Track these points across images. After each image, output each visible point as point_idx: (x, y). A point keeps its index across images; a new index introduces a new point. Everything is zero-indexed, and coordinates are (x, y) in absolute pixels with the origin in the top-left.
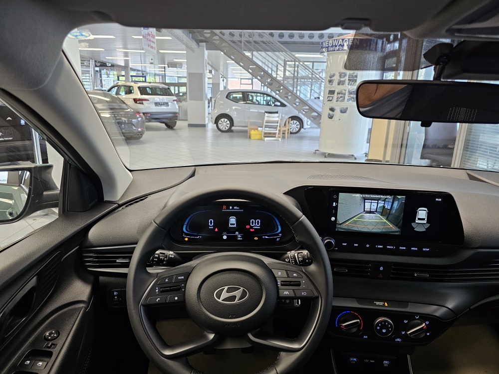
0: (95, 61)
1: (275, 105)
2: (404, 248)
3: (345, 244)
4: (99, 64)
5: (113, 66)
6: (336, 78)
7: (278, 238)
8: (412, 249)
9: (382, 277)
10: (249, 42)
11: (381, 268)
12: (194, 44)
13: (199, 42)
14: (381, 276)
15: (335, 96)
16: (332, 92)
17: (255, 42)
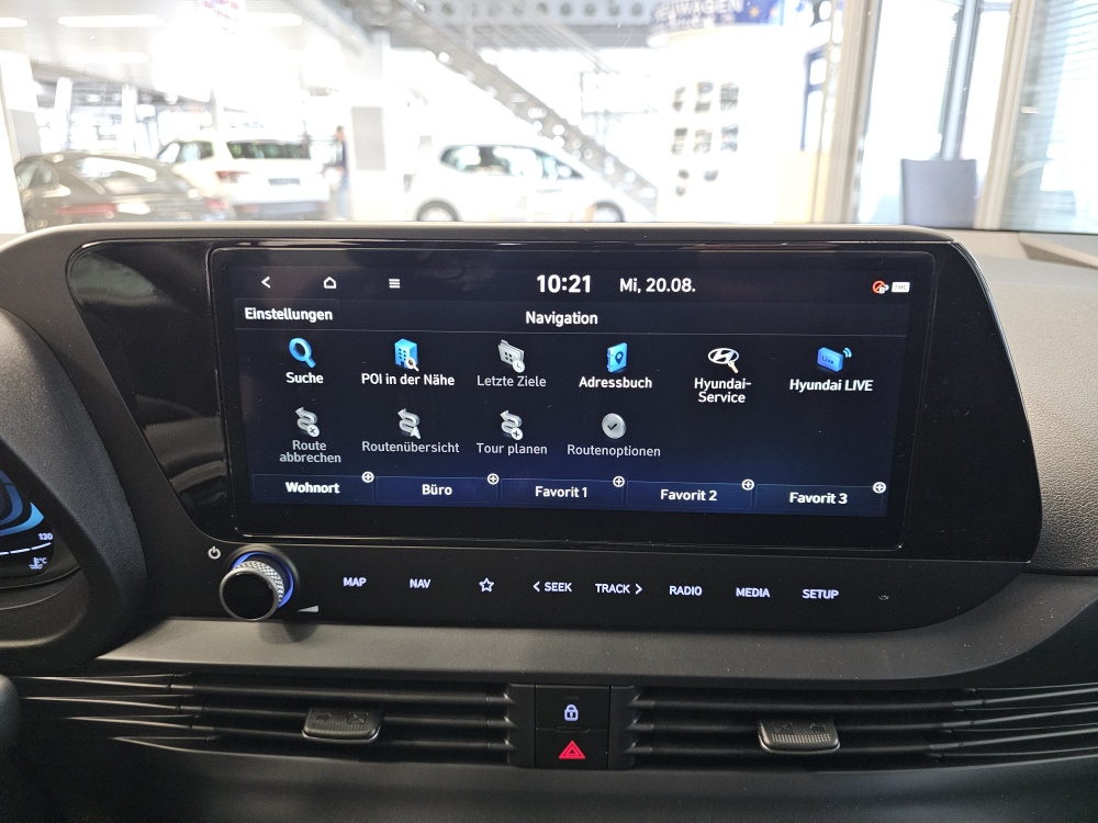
0: (140, 93)
1: (559, 177)
2: (696, 591)
3: (360, 582)
4: (146, 98)
5: (181, 101)
6: (690, 99)
7: (39, 554)
8: (739, 592)
9: (579, 755)
10: (489, 27)
11: (571, 712)
12: (356, 36)
13: (370, 30)
14: (572, 752)
15: (690, 140)
16: (681, 132)
17: (507, 27)
